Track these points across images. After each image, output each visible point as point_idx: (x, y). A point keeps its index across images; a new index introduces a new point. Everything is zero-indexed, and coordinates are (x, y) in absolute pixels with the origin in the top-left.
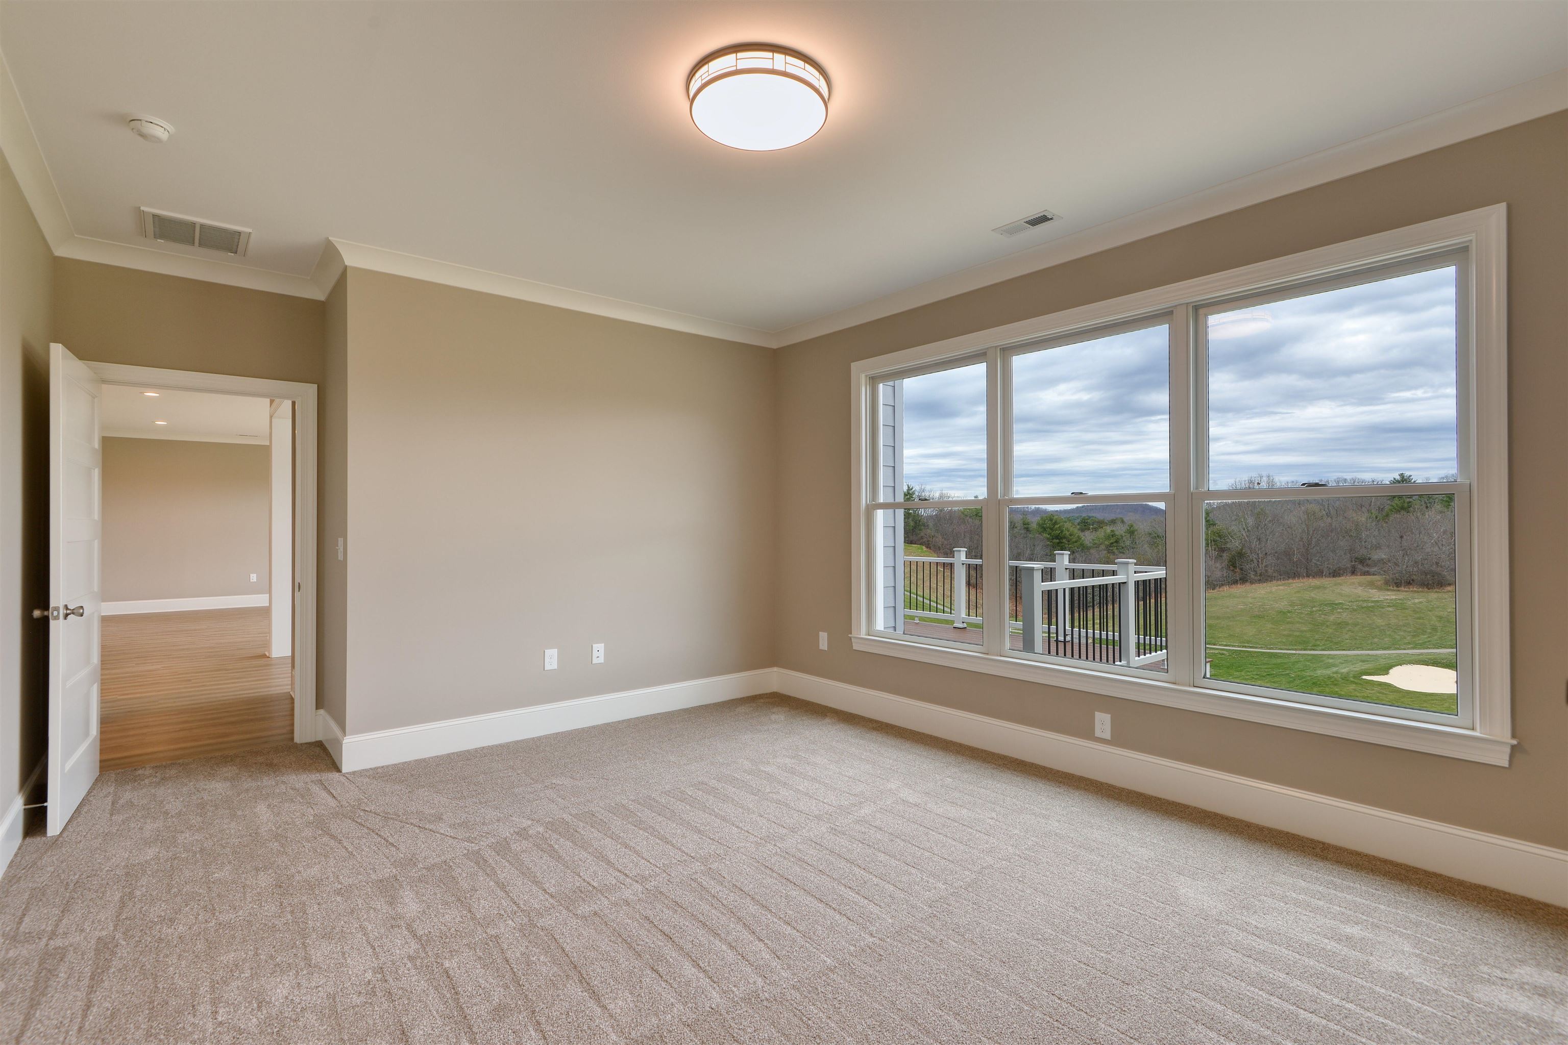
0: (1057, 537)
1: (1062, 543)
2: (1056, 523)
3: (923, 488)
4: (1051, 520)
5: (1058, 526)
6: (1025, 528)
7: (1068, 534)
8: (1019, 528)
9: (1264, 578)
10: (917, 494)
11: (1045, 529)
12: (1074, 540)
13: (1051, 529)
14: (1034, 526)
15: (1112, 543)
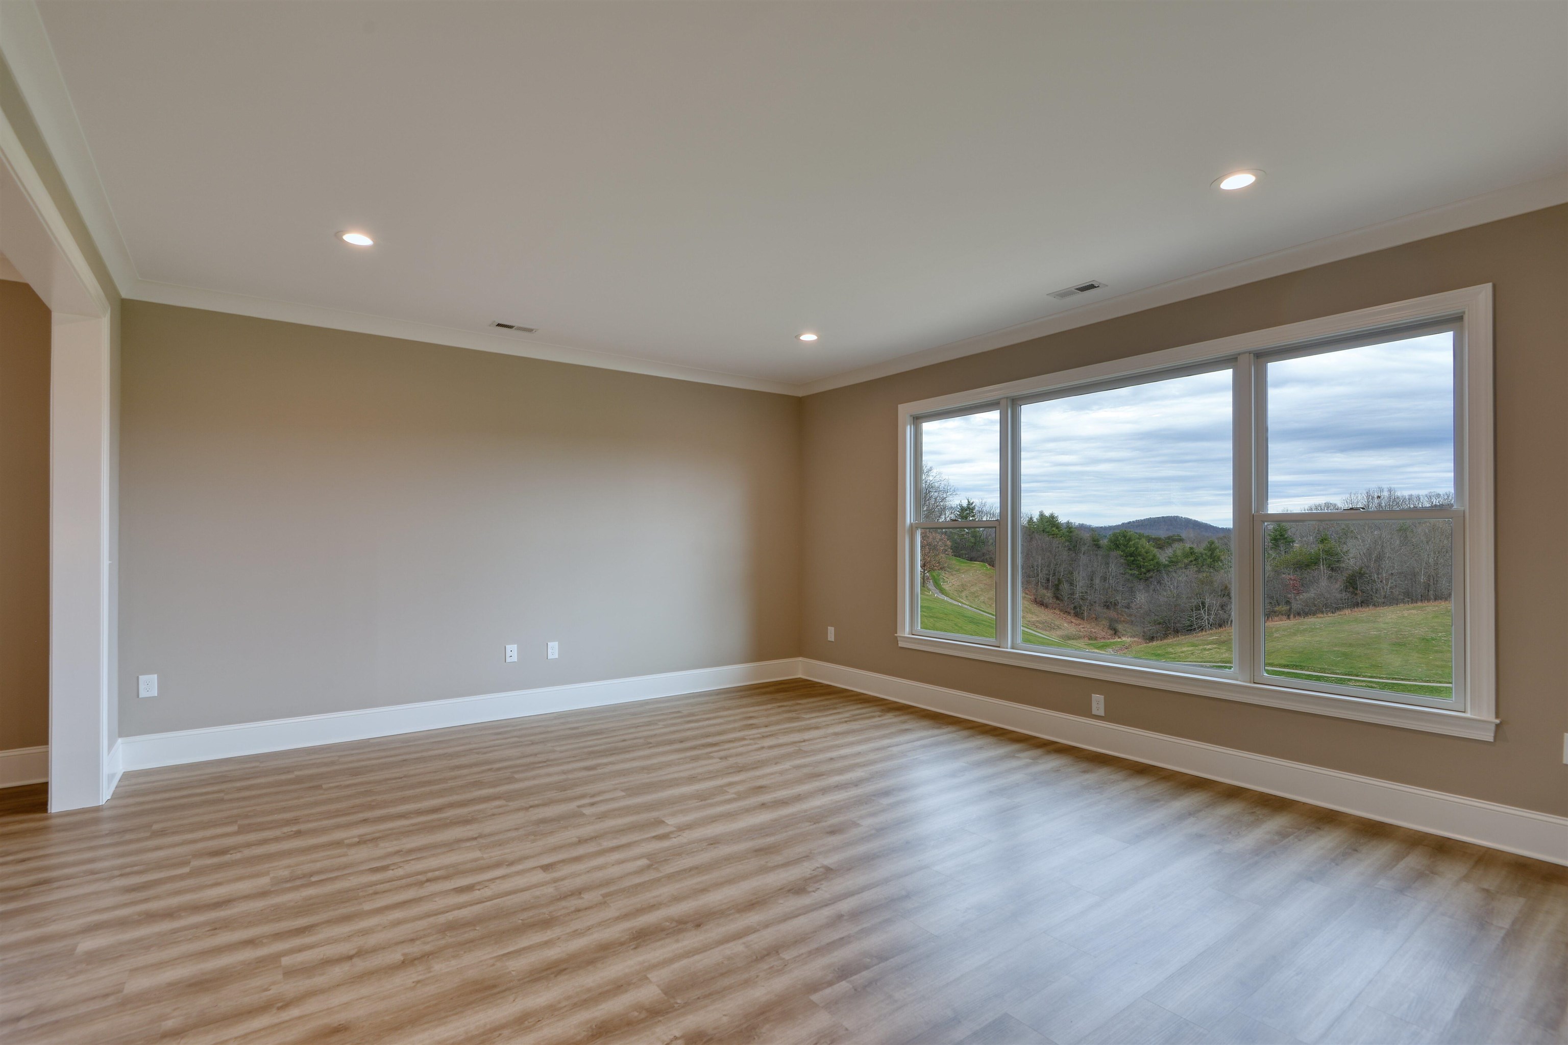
0: (1131, 555)
1: (1137, 560)
2: (1130, 540)
3: (983, 502)
4: (1125, 537)
5: (1133, 542)
6: (1095, 545)
7: (1143, 551)
8: (1088, 545)
9: (1391, 600)
10: (977, 508)
11: (1117, 546)
12: (1151, 557)
13: (1126, 546)
14: (1104, 542)
15: (1192, 561)
